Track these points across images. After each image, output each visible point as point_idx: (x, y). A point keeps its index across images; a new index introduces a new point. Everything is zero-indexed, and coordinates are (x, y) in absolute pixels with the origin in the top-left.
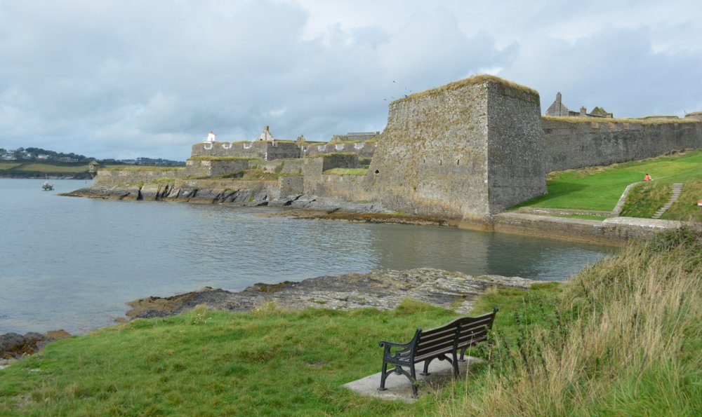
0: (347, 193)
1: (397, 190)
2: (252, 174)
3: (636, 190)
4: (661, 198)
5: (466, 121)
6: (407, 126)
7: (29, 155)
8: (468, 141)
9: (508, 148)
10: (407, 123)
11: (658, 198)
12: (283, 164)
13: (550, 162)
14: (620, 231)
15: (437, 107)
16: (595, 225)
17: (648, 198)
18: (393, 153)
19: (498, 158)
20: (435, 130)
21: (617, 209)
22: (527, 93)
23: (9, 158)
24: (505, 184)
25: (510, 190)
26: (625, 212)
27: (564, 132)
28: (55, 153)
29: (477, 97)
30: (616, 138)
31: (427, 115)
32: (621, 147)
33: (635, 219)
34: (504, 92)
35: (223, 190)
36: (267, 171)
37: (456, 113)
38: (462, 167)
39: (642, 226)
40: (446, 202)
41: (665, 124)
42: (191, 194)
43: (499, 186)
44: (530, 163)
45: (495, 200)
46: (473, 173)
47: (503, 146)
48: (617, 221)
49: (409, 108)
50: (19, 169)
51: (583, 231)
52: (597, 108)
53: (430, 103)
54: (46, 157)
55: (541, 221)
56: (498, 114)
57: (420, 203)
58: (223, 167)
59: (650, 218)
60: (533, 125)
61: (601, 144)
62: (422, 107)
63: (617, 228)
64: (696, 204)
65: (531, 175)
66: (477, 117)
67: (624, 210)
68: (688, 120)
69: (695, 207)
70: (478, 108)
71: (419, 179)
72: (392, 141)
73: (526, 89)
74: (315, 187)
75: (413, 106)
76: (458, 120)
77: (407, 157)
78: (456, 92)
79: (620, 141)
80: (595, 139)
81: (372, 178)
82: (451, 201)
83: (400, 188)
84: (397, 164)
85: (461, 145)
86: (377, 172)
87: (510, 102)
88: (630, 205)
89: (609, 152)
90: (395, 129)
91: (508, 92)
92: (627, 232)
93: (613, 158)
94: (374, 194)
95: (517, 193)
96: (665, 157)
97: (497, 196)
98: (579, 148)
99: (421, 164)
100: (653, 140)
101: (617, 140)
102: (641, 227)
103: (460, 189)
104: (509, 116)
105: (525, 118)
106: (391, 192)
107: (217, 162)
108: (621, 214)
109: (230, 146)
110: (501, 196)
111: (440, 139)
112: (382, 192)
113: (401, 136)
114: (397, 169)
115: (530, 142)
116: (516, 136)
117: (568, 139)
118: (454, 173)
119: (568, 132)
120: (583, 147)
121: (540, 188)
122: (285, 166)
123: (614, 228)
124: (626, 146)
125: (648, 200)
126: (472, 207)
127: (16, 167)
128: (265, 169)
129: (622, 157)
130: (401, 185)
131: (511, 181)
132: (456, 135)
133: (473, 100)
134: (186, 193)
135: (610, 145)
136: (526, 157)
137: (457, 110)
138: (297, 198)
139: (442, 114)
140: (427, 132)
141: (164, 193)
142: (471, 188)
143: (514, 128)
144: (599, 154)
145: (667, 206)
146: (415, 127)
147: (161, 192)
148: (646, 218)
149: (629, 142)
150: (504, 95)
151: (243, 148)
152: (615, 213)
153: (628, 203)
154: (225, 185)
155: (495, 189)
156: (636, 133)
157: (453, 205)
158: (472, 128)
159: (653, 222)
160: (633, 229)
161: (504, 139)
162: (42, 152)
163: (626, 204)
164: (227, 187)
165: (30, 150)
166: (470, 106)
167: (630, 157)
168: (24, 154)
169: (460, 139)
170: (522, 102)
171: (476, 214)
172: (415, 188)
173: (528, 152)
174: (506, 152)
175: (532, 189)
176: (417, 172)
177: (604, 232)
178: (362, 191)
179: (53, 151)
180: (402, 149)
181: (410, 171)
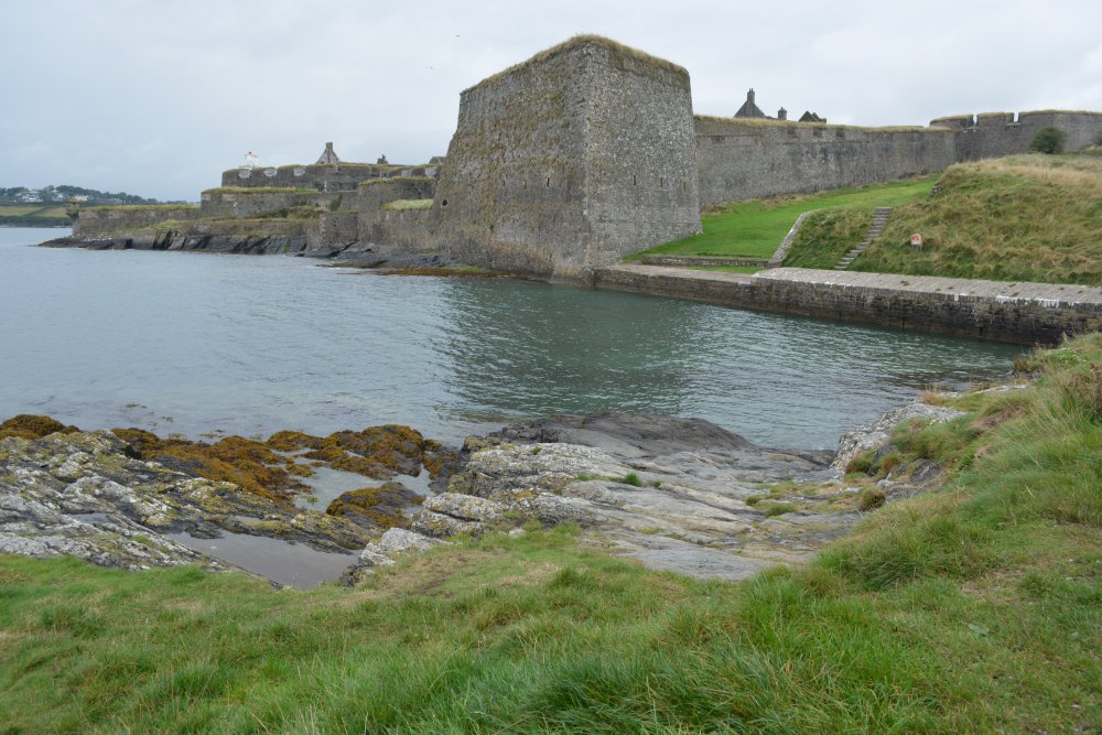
0: (409, 237)
1: (469, 230)
2: (299, 213)
3: (813, 221)
4: (853, 234)
5: (559, 114)
6: (482, 128)
7: (61, 196)
8: (562, 147)
9: (628, 158)
10: (483, 122)
11: (847, 233)
12: (341, 198)
13: (721, 186)
14: (778, 292)
15: (521, 94)
16: (741, 282)
17: (832, 234)
18: (465, 172)
19: (609, 174)
20: (518, 132)
21: (779, 255)
22: (666, 70)
23: (32, 200)
24: (622, 218)
25: (631, 228)
26: (791, 260)
27: (744, 141)
28: (98, 192)
29: (575, 72)
30: (825, 151)
31: (507, 107)
32: (833, 166)
33: (805, 270)
34: (622, 64)
35: (246, 237)
36: (319, 209)
37: (545, 102)
38: (553, 189)
39: (813, 282)
40: (532, 248)
41: (899, 132)
42: (200, 243)
43: (611, 221)
44: (671, 184)
45: (601, 243)
46: (568, 200)
47: (618, 155)
48: (774, 274)
49: (484, 97)
50: (38, 215)
51: (723, 293)
52: (807, 113)
53: (512, 89)
54: (84, 198)
55: (661, 277)
56: (610, 100)
57: (498, 251)
58: (255, 203)
59: (831, 268)
60: (676, 123)
61: (800, 162)
62: (502, 94)
63: (774, 288)
64: (909, 243)
65: (673, 203)
66: (573, 105)
67: (789, 257)
68: (934, 128)
69: (907, 247)
70: (575, 91)
71: (497, 212)
72: (464, 153)
73: (665, 62)
74: (371, 231)
75: (490, 96)
76: (548, 113)
77: (482, 177)
78: (547, 67)
79: (831, 157)
80: (792, 154)
81: (439, 214)
82: (538, 246)
83: (474, 228)
84: (470, 189)
85: (552, 154)
86: (445, 203)
87: (633, 83)
88: (802, 247)
89: (812, 172)
90: (467, 135)
91: (627, 64)
92: (789, 293)
93: (819, 182)
94: (441, 238)
95: (644, 232)
96: (898, 181)
97: (607, 236)
98: (766, 166)
99: (499, 188)
100: (880, 156)
101: (826, 155)
102: (812, 285)
103: (551, 226)
104: (631, 105)
105: (662, 110)
106: (461, 234)
107: (245, 196)
108: (784, 264)
109: (275, 173)
110: (615, 235)
111: (525, 146)
112: (450, 235)
113: (474, 146)
114: (469, 198)
115: (671, 151)
116: (644, 139)
117: (750, 152)
118: (543, 200)
119: (750, 141)
120: (773, 165)
121: (689, 225)
122: (343, 202)
123: (769, 288)
124: (840, 165)
125: (831, 238)
126: (567, 254)
127: (34, 212)
128: (317, 205)
129: (833, 180)
130: (475, 223)
131: (633, 212)
132: (546, 136)
133: (570, 78)
134: (192, 242)
135: (815, 162)
136: (663, 174)
137: (548, 96)
138: (347, 247)
139: (526, 104)
140: (507, 136)
141: (164, 243)
142: (565, 224)
143: (641, 126)
144: (798, 175)
145: (861, 247)
146: (492, 128)
147: (160, 241)
148: (826, 268)
149: (844, 158)
150: (622, 69)
151: (293, 176)
152: (775, 261)
153: (799, 243)
154: (250, 229)
155: (602, 225)
156: (855, 145)
157: (541, 254)
158: (567, 125)
159: (834, 276)
160: (800, 288)
161: (621, 143)
162: (79, 191)
163: (794, 245)
164: (252, 233)
165: (62, 189)
166: (565, 88)
167: (846, 182)
168: (53, 194)
169: (551, 144)
170: (656, 83)
171: (571, 266)
172: (492, 227)
173: (668, 167)
174: (626, 165)
175: (674, 226)
176: (495, 201)
177: (754, 295)
178: (427, 234)
179: (96, 190)
180: (476, 164)
181: (486, 201)
